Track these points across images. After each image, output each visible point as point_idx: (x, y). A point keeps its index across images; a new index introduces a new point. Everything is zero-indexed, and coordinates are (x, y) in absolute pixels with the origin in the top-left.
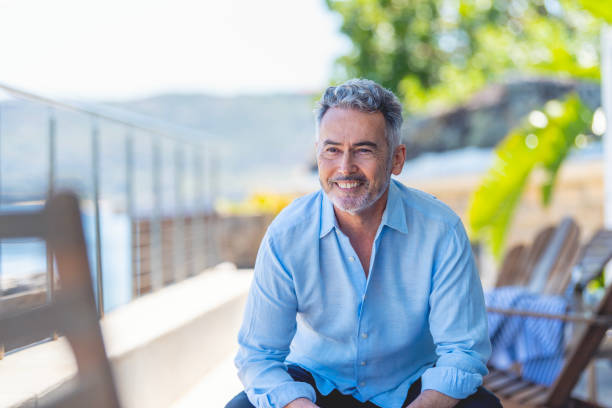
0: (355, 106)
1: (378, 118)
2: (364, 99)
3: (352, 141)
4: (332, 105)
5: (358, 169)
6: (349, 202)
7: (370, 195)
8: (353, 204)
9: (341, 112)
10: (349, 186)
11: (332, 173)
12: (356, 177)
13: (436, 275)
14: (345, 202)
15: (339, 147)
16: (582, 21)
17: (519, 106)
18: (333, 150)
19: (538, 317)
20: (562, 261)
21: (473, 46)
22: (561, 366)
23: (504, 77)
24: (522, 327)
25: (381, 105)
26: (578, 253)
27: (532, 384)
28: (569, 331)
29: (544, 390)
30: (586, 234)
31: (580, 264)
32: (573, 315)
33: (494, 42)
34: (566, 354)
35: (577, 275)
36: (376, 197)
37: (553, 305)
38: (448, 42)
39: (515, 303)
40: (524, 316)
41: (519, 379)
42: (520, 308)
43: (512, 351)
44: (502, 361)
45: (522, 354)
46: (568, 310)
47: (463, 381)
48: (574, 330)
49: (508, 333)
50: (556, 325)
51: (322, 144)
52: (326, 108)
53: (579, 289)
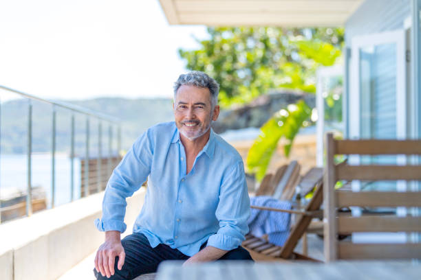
0: (195, 84)
1: (206, 91)
2: (200, 81)
3: (193, 102)
4: (183, 84)
5: (196, 116)
6: (190, 134)
7: (202, 130)
8: (193, 134)
9: (187, 87)
10: (191, 125)
11: (182, 119)
12: (195, 121)
13: (223, 185)
14: (189, 133)
15: (187, 105)
16: (309, 64)
17: (275, 105)
18: (184, 107)
19: (277, 211)
20: (290, 184)
21: (254, 76)
22: (288, 236)
23: (268, 92)
24: (268, 216)
25: (208, 84)
26: (299, 179)
27: (274, 246)
28: (293, 217)
29: (279, 249)
30: (303, 171)
31: (300, 185)
32: (295, 210)
33: (264, 74)
34: (291, 230)
35: (298, 190)
36: (205, 131)
37: (285, 205)
38: (241, 74)
39: (265, 204)
40: (270, 210)
41: (267, 243)
42: (267, 206)
43: (263, 228)
44: (258, 233)
45: (268, 230)
46: (292, 208)
47: (227, 240)
48: (296, 217)
49: (261, 219)
50: (286, 215)
51: (177, 104)
52: (180, 85)
53: (299, 197)
